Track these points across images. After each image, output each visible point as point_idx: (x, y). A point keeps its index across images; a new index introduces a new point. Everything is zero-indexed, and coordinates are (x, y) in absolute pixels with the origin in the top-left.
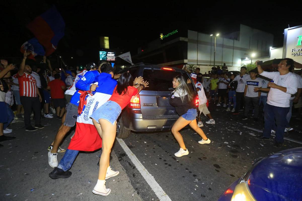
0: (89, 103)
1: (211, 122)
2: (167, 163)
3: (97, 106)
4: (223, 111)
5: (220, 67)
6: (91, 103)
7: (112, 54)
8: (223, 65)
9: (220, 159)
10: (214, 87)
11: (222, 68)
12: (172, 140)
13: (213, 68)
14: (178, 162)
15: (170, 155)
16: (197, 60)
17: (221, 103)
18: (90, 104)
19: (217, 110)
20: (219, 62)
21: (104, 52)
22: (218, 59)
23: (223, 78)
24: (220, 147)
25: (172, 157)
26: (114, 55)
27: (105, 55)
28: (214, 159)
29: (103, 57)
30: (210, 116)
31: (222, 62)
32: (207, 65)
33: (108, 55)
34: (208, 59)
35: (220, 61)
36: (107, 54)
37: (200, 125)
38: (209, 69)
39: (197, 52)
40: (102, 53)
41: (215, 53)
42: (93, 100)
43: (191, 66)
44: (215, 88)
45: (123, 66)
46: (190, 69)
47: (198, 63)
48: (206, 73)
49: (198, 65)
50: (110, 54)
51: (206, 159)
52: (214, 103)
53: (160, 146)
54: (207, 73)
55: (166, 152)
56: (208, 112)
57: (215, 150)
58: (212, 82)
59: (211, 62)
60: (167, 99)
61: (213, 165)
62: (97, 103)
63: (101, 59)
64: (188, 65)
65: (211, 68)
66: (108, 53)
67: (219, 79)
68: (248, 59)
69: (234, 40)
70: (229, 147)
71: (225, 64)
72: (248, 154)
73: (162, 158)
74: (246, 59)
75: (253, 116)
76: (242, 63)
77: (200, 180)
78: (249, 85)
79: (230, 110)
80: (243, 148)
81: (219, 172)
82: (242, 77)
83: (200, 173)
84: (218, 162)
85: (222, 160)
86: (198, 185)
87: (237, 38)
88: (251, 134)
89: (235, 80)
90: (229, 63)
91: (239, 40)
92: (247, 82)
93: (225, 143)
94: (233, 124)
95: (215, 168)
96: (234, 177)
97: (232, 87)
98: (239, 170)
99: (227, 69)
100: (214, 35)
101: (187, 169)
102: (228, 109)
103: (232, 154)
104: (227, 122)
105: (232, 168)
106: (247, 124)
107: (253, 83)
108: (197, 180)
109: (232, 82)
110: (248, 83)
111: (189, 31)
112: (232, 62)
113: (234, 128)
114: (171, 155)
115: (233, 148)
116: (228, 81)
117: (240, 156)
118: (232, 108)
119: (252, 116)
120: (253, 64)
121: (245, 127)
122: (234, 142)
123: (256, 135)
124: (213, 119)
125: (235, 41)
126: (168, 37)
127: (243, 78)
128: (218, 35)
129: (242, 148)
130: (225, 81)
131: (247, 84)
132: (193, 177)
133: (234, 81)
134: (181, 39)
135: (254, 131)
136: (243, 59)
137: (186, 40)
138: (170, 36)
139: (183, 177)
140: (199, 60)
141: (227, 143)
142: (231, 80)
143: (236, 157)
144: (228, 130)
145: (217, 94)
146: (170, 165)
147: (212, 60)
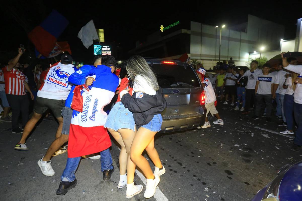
0: (87, 100)
1: (219, 122)
2: (172, 169)
3: (96, 104)
4: (230, 110)
5: (226, 62)
6: (89, 100)
7: (107, 48)
8: (229, 59)
9: (232, 164)
10: (221, 83)
11: (228, 63)
12: (177, 142)
13: (217, 63)
14: (184, 167)
15: (175, 160)
16: (201, 55)
17: (228, 101)
18: (88, 102)
19: (224, 109)
20: (225, 57)
21: (99, 46)
22: (224, 53)
23: (231, 74)
24: (230, 150)
25: (178, 162)
26: (110, 49)
27: (99, 49)
28: (225, 164)
29: (98, 51)
30: (218, 116)
31: (228, 57)
32: (211, 60)
33: (103, 49)
34: (213, 53)
35: (226, 55)
36: (102, 47)
37: (207, 125)
38: (214, 63)
39: (201, 45)
40: (96, 47)
41: (220, 46)
42: (91, 96)
43: (194, 61)
44: (222, 85)
45: (120, 61)
46: (193, 64)
47: (202, 58)
48: (210, 68)
49: (201, 59)
50: (105, 48)
51: (216, 164)
52: (221, 101)
53: (163, 150)
54: (212, 69)
55: (170, 156)
56: (216, 112)
57: (225, 154)
58: (218, 78)
59: (215, 56)
60: (169, 97)
61: (224, 171)
62: (96, 101)
63: (95, 54)
64: (192, 59)
65: (216, 63)
66: (104, 47)
67: (226, 75)
68: (257, 53)
69: (241, 32)
70: (241, 150)
71: (231, 58)
72: (263, 158)
73: (166, 163)
74: (254, 53)
75: (265, 115)
76: (250, 58)
77: (210, 188)
78: (261, 80)
79: (238, 109)
80: (257, 152)
81: (231, 180)
82: (253, 72)
83: (210, 181)
84: (230, 167)
85: (234, 165)
86: (208, 195)
87: (243, 30)
88: (265, 135)
89: (245, 75)
90: (235, 57)
91: (246, 32)
92: (259, 77)
93: (236, 145)
94: (243, 125)
95: (227, 175)
96: (249, 185)
97: (241, 84)
98: (254, 177)
99: (233, 64)
100: (220, 27)
101: (195, 176)
102: (237, 108)
103: (245, 158)
104: (236, 122)
105: (245, 174)
106: (258, 124)
107: (265, 79)
108: (207, 189)
109: (242, 77)
110: (260, 79)
111: (192, 22)
112: (239, 56)
113: (245, 129)
114: (177, 160)
115: (245, 151)
116: (236, 77)
117: (253, 161)
118: (240, 107)
119: (263, 115)
120: (261, 59)
121: (256, 127)
122: (245, 144)
123: (269, 137)
124: (221, 120)
125: (243, 33)
126: (169, 29)
127: (253, 74)
128: (224, 26)
129: (255, 152)
130: (233, 77)
131: (258, 80)
132: (203, 186)
133: (243, 76)
134: (184, 31)
135: (267, 133)
136: (250, 53)
137: (189, 32)
138: (171, 28)
139: (191, 185)
140: (203, 55)
141: (238, 146)
142: (240, 76)
143: (248, 161)
144: (238, 131)
145: (224, 91)
146: (175, 172)
147: (217, 55)
